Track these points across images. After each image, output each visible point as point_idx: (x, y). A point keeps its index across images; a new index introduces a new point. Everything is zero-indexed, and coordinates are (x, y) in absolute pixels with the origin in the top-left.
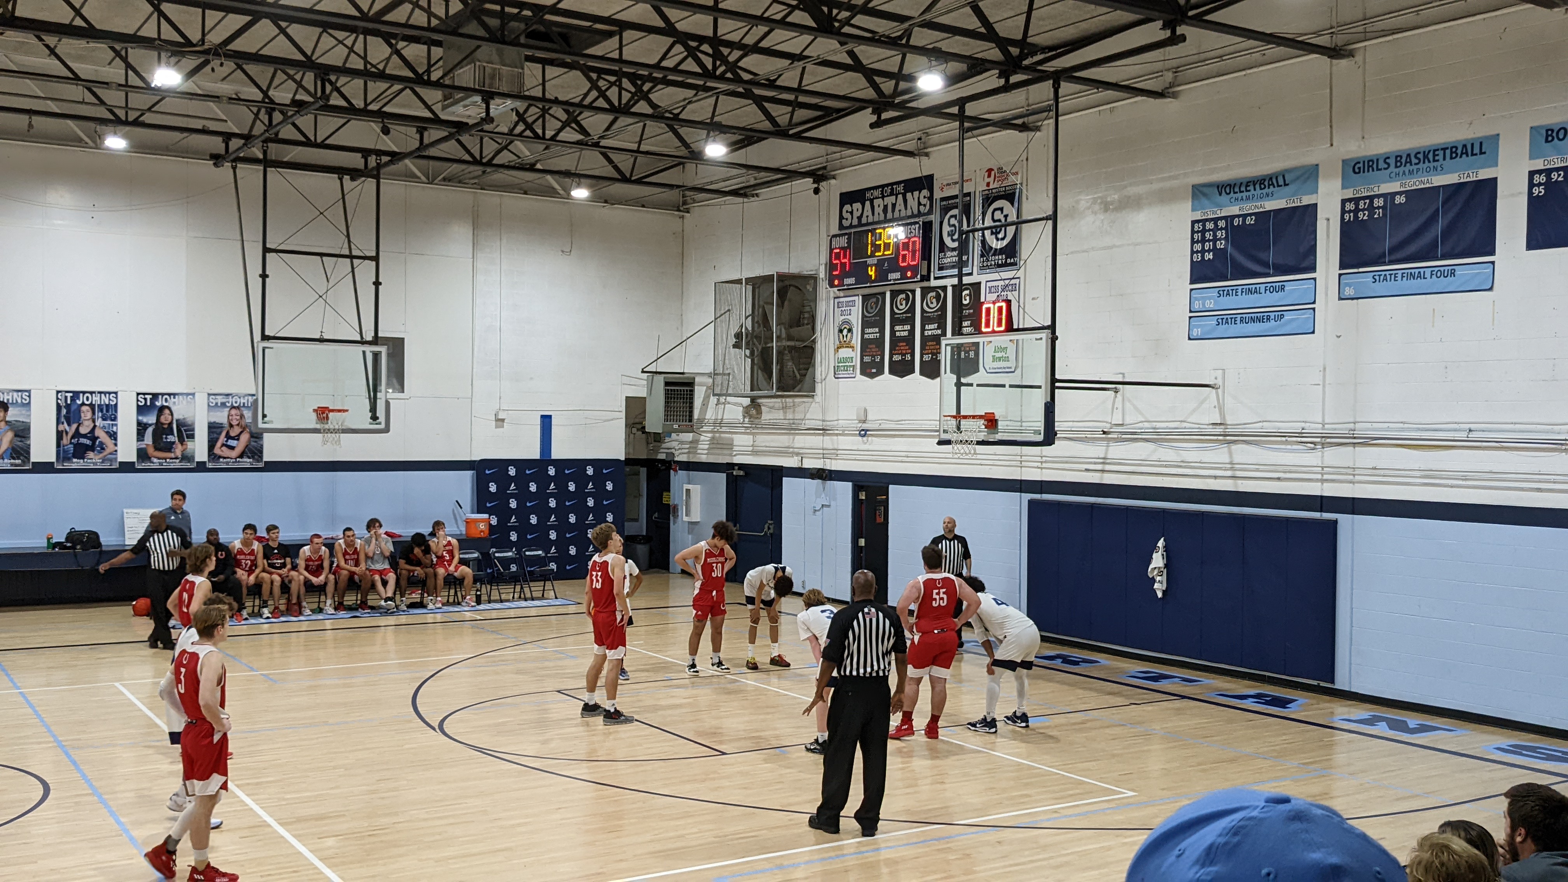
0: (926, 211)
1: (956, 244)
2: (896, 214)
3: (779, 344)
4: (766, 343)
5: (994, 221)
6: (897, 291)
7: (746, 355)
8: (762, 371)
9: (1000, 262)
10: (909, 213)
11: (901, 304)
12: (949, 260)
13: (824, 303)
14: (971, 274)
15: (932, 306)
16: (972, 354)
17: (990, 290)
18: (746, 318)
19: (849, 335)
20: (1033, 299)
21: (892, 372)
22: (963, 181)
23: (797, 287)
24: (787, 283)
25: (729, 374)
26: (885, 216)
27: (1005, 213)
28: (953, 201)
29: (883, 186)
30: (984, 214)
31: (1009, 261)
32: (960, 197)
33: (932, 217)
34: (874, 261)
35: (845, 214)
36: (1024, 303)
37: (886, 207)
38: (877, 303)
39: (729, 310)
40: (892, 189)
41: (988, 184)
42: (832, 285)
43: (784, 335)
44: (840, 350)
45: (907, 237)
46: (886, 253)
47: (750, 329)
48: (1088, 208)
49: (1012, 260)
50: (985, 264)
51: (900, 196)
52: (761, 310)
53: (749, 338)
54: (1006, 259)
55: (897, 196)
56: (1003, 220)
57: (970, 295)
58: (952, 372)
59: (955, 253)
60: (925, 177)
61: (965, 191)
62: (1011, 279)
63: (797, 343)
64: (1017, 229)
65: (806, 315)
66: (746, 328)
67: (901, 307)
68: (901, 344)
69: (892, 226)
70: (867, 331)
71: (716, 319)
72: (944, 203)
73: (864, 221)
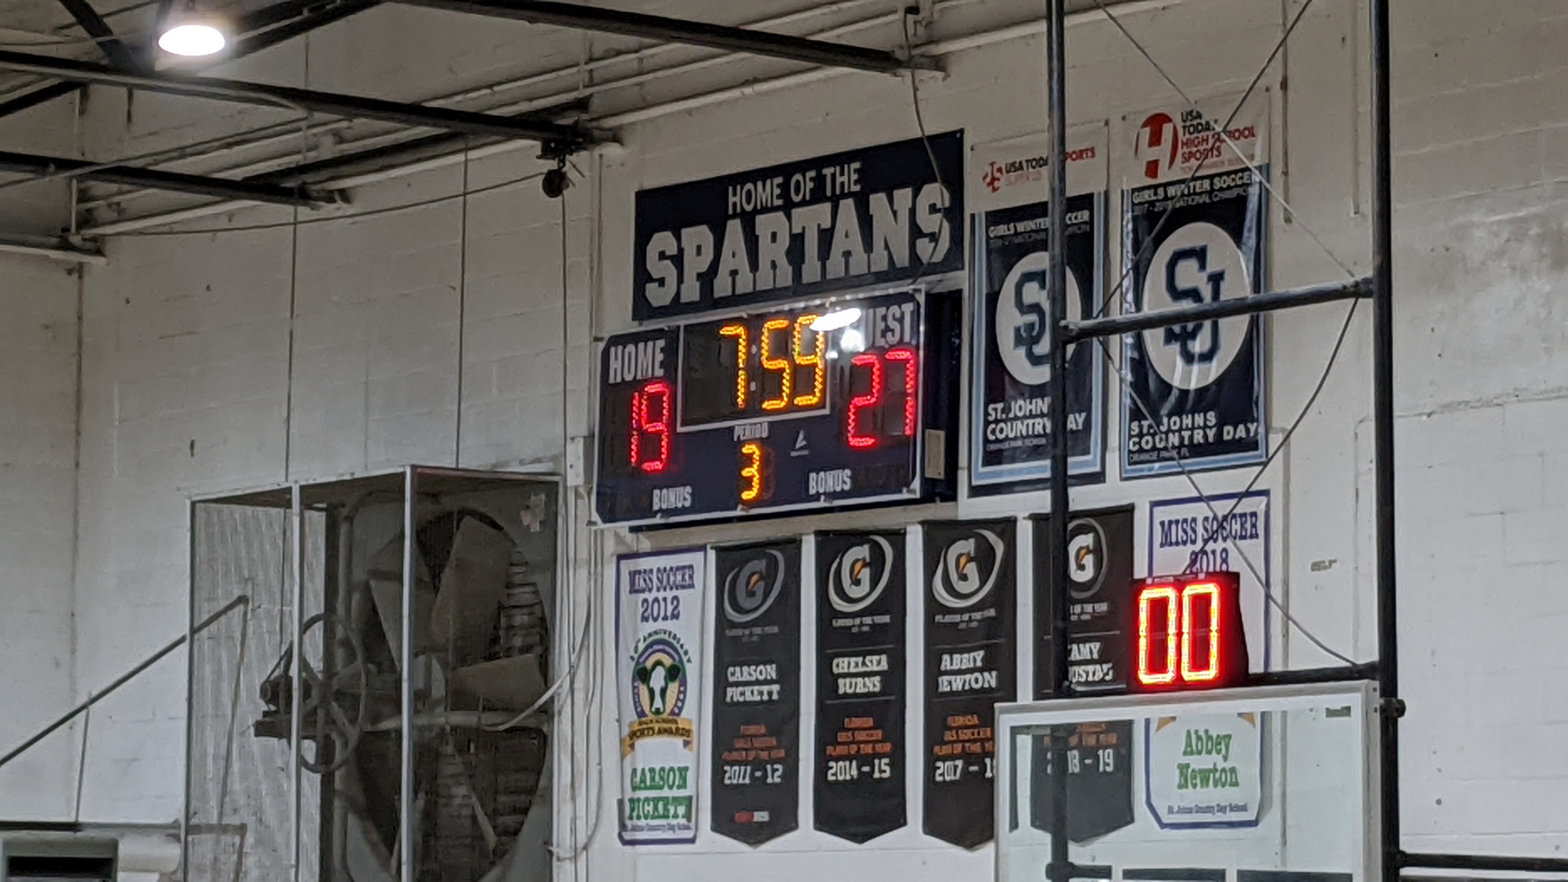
0: (939, 257)
1: (1042, 375)
2: (836, 267)
3: (422, 720)
4: (375, 719)
5: (1176, 294)
6: (839, 533)
7: (302, 762)
8: (362, 818)
9: (1198, 437)
10: (880, 263)
11: (857, 582)
12: (1021, 428)
13: (583, 573)
14: (1098, 478)
15: (962, 587)
16: (1107, 759)
17: (1166, 534)
18: (305, 627)
19: (673, 687)
20: (1317, 566)
21: (824, 822)
22: (1064, 156)
23: (483, 518)
24: (449, 503)
25: (242, 829)
26: (797, 274)
27: (1212, 266)
28: (1031, 225)
29: (786, 170)
30: (1139, 272)
31: (1229, 434)
32: (1055, 210)
33: (960, 280)
34: (759, 426)
35: (655, 267)
36: (1286, 582)
37: (797, 240)
38: (769, 577)
39: (243, 600)
40: (820, 180)
41: (1152, 168)
42: (609, 514)
43: (438, 690)
44: (640, 743)
45: (872, 347)
46: (800, 401)
47: (316, 664)
48: (1500, 254)
49: (1241, 432)
50: (1147, 443)
51: (848, 206)
52: (356, 597)
53: (315, 700)
54: (1220, 426)
55: (835, 201)
56: (1206, 292)
57: (1097, 551)
58: (1037, 821)
59: (1042, 405)
60: (932, 138)
61: (1071, 192)
62: (1240, 496)
63: (488, 719)
64: (1254, 324)
65: (520, 619)
66: (304, 665)
67: (854, 592)
68: (857, 722)
69: (821, 310)
70: (737, 674)
71: (194, 631)
72: (1002, 230)
73: (722, 287)
